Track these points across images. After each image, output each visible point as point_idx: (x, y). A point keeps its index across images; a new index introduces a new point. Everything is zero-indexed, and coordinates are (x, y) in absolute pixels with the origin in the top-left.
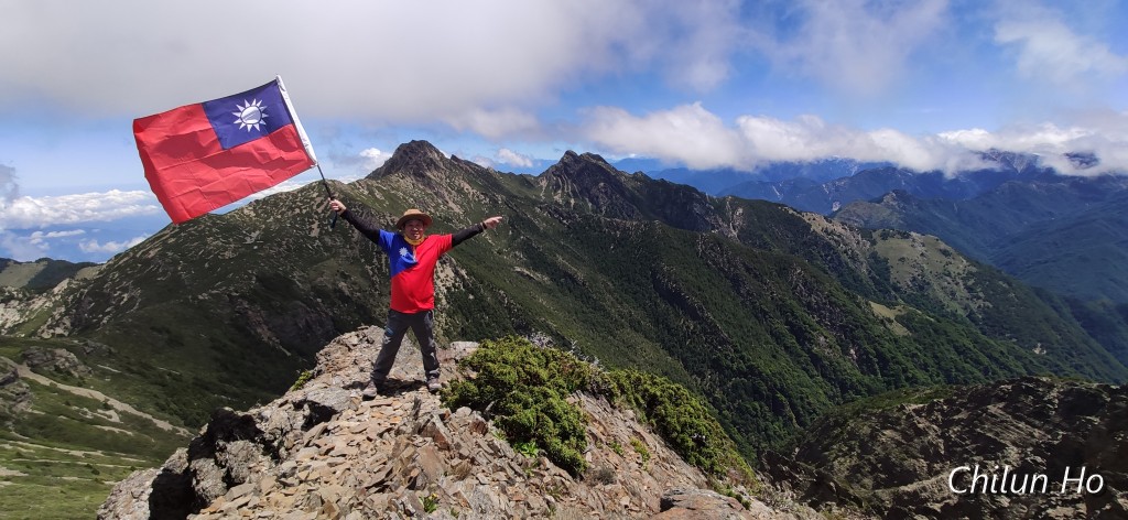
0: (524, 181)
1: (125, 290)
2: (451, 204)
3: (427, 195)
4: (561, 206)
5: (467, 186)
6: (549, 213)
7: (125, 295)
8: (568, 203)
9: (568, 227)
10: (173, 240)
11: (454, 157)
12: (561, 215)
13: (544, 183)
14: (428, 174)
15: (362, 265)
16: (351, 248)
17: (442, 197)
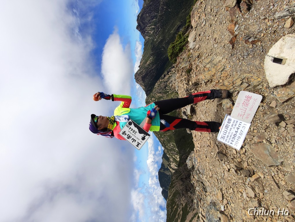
0: (146, 44)
1: (170, 145)
2: (153, 68)
3: (150, 75)
4: (154, 31)
5: (148, 63)
6: (156, 35)
7: (171, 145)
8: (154, 29)
9: (161, 28)
10: (159, 136)
11: (139, 67)
12: (157, 31)
13: (147, 37)
14: (144, 74)
15: (169, 94)
16: (164, 96)
17: (151, 70)
